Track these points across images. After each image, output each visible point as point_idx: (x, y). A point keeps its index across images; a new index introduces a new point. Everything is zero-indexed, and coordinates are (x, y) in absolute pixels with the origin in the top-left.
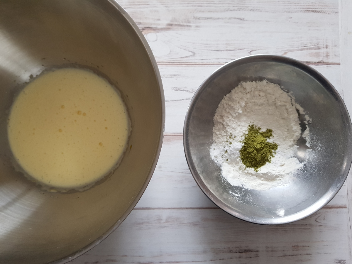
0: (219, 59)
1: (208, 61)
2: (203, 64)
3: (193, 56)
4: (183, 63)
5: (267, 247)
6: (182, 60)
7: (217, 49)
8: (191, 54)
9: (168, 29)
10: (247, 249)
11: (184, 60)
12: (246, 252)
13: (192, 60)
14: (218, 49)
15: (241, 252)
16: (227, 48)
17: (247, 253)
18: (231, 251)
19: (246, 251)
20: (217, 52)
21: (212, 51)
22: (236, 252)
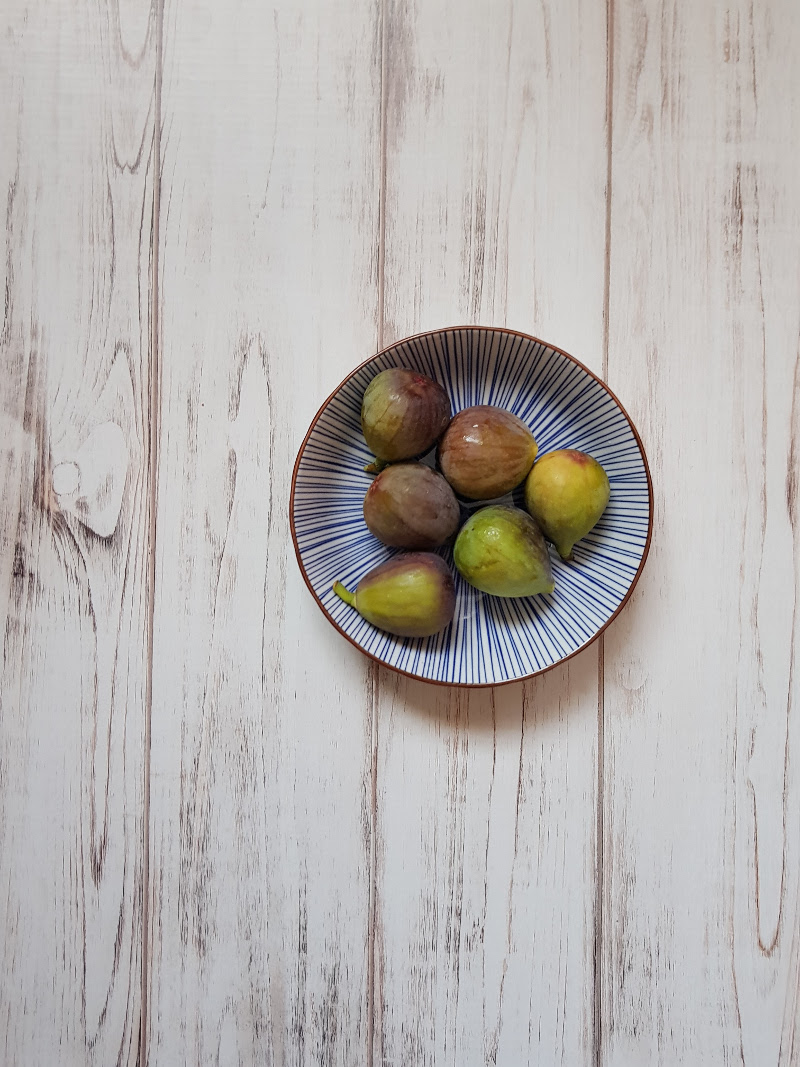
0: (139, 267)
1: (144, 299)
2: (155, 318)
3: (128, 350)
4: (152, 382)
5: (727, 139)
6: (142, 382)
7: (108, 273)
8: (121, 354)
9: (41, 425)
10: (730, 201)
11: (142, 378)
12: (740, 202)
13: (140, 352)
14: (109, 268)
15: (739, 218)
16: (104, 241)
17: (742, 199)
18: (736, 248)
19: (738, 204)
20: (116, 273)
21: (112, 288)
22: (741, 232)
